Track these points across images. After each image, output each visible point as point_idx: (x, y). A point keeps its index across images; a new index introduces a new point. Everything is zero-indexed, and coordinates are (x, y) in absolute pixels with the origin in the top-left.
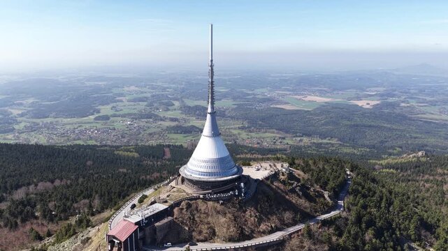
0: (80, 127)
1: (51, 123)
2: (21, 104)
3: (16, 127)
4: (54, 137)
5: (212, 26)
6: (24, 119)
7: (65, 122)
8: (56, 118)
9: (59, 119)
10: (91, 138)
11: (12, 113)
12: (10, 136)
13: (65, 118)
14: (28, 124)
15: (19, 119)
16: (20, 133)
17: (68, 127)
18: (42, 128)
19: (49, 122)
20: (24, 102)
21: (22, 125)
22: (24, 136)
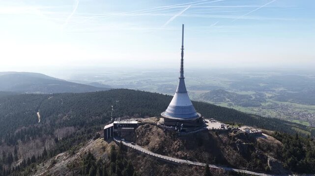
0: (305, 111)
1: (287, 105)
2: (274, 91)
3: (263, 104)
4: (282, 114)
5: (183, 25)
6: (271, 100)
7: (297, 107)
8: (292, 102)
9: (293, 104)
10: (308, 120)
11: (266, 95)
12: (256, 109)
13: (298, 104)
14: (271, 104)
15: (267, 100)
16: (263, 109)
17: (297, 110)
18: (279, 107)
19: (286, 104)
20: (276, 90)
21: (267, 104)
22: (264, 110)
